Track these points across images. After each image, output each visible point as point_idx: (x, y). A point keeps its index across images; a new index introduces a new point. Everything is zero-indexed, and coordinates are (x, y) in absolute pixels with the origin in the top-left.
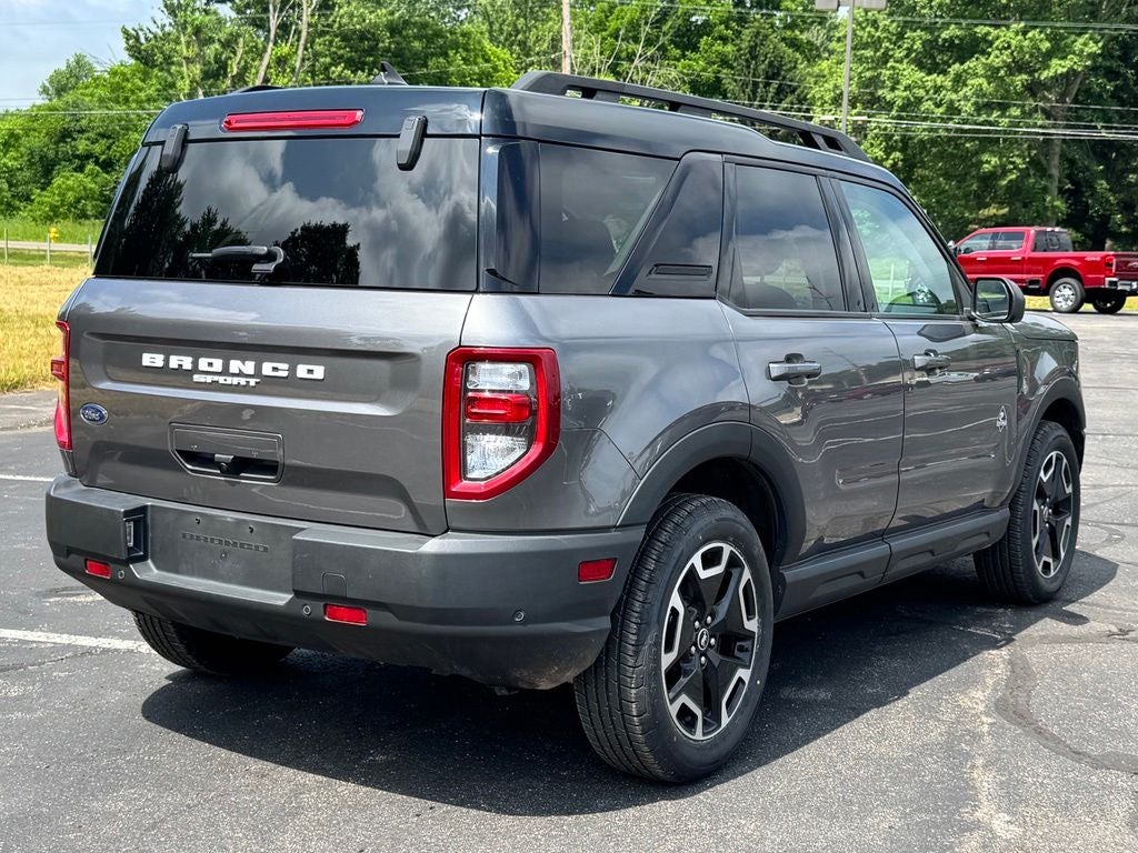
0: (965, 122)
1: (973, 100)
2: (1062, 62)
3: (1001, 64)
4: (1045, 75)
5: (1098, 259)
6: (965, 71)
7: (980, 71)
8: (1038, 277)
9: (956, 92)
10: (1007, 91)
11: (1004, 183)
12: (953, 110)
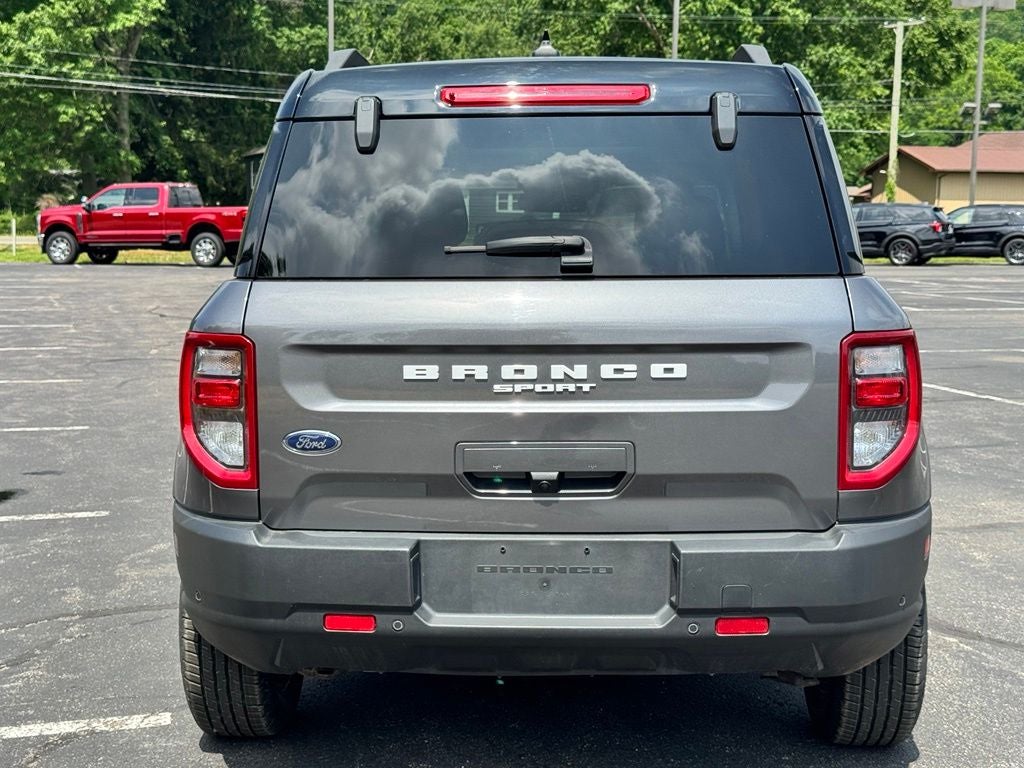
0: (37, 72)
1: (43, 51)
2: (128, 16)
3: (67, 15)
4: (112, 27)
5: (235, 214)
6: (31, 20)
7: (46, 20)
8: (178, 232)
9: (23, 41)
10: (77, 43)
11: (82, 134)
12: (23, 60)
